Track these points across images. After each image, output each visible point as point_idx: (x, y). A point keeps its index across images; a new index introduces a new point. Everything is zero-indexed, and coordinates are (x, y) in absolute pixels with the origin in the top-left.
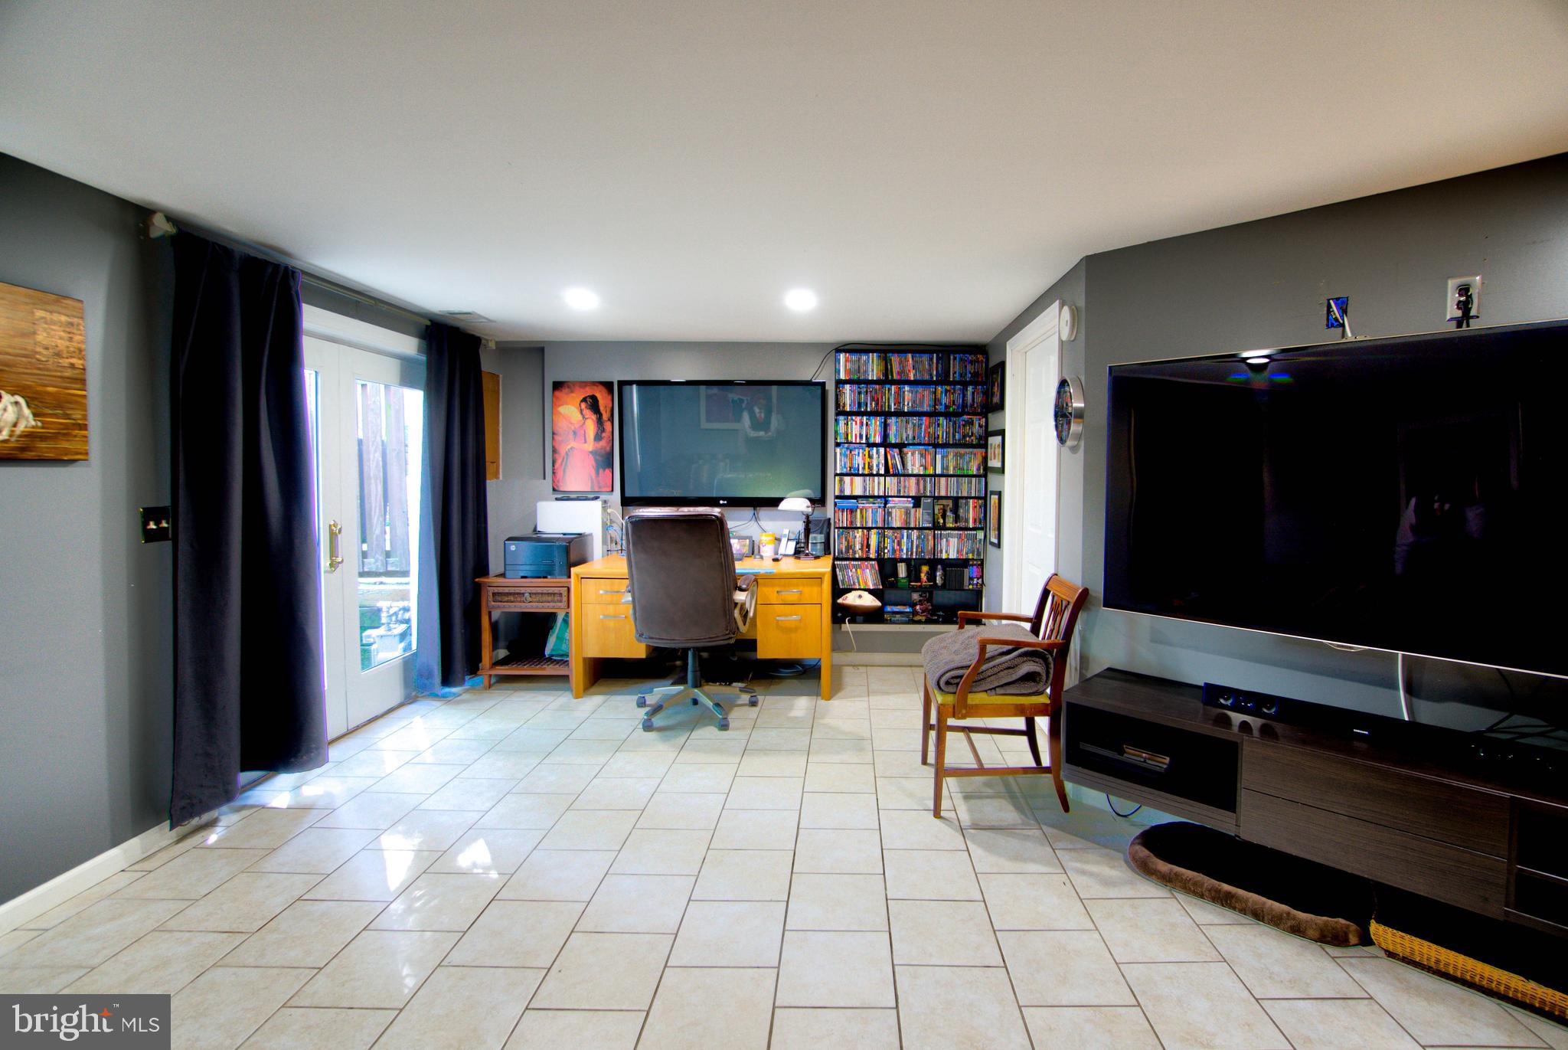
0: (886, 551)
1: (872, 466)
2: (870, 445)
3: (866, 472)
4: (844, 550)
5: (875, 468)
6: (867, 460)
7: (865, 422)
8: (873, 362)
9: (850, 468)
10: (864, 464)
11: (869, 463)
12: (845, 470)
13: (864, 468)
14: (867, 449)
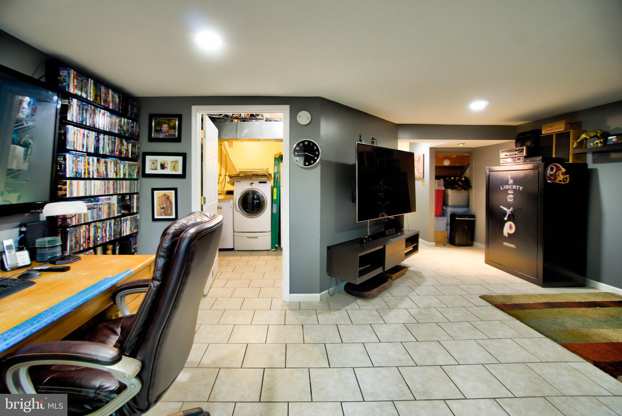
0: (98, 239)
1: (90, 172)
2: (89, 154)
3: (86, 177)
4: (73, 246)
5: (91, 173)
6: (87, 166)
7: (86, 135)
8: (91, 86)
9: (76, 172)
10: (85, 170)
11: (88, 169)
12: (73, 174)
13: (85, 173)
14: (87, 157)
